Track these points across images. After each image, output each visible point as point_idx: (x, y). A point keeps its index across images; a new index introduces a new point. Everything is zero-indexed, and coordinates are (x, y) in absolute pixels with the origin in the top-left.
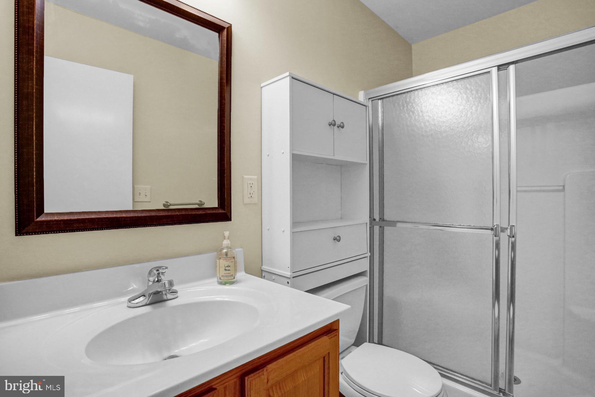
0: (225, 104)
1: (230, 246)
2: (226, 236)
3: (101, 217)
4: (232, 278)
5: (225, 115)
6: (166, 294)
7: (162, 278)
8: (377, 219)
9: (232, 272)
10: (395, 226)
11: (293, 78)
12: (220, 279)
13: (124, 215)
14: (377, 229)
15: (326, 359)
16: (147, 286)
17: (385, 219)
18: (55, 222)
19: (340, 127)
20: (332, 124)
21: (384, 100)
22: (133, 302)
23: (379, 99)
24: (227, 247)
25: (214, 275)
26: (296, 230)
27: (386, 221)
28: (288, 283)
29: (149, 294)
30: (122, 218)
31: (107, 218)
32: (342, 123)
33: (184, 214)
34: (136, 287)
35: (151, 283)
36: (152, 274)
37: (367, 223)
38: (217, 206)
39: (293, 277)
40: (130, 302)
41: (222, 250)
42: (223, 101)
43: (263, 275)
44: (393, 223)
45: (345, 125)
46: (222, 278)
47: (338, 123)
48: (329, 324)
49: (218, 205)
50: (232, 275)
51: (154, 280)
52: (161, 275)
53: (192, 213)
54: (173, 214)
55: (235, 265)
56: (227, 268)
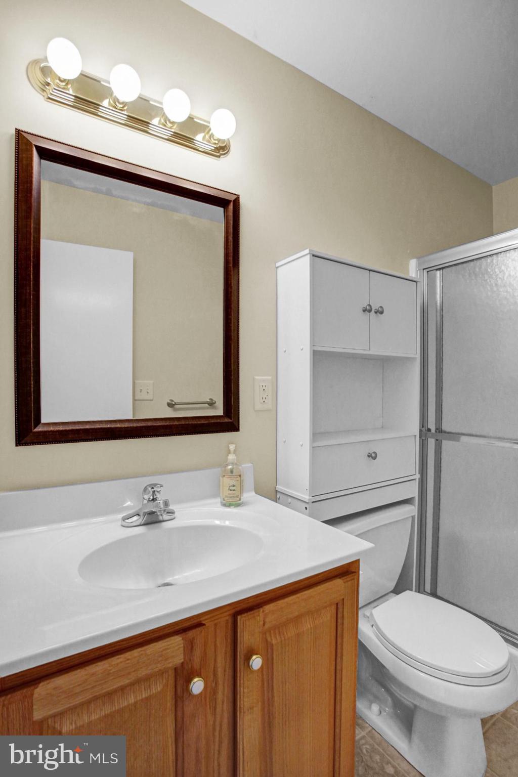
0: (231, 292)
1: (236, 462)
2: (231, 449)
3: (96, 427)
4: (238, 499)
5: (232, 306)
6: (162, 515)
7: (158, 497)
8: (433, 430)
9: (236, 493)
10: (458, 440)
11: (313, 256)
12: (224, 500)
13: (118, 425)
14: (431, 443)
15: (340, 606)
16: (141, 504)
17: (443, 429)
18: (51, 433)
19: (378, 313)
20: (367, 310)
21: (444, 270)
22: (127, 521)
23: (437, 270)
24: (232, 464)
25: (215, 496)
26: (316, 444)
27: (445, 432)
28: (306, 508)
29: (144, 512)
30: (116, 428)
31: (101, 428)
32: (381, 307)
33: (183, 423)
34: (130, 504)
35: (145, 502)
36: (147, 491)
37: (415, 436)
38: (222, 414)
39: (313, 502)
40: (124, 521)
41: (226, 467)
42: (229, 288)
43: (278, 496)
44: (455, 436)
45: (384, 310)
46: (226, 499)
47: (375, 307)
48: (345, 564)
49: (224, 414)
50: (237, 497)
51: (149, 498)
52: (156, 493)
53: (193, 423)
54: (171, 424)
55: (242, 484)
56: (232, 488)
